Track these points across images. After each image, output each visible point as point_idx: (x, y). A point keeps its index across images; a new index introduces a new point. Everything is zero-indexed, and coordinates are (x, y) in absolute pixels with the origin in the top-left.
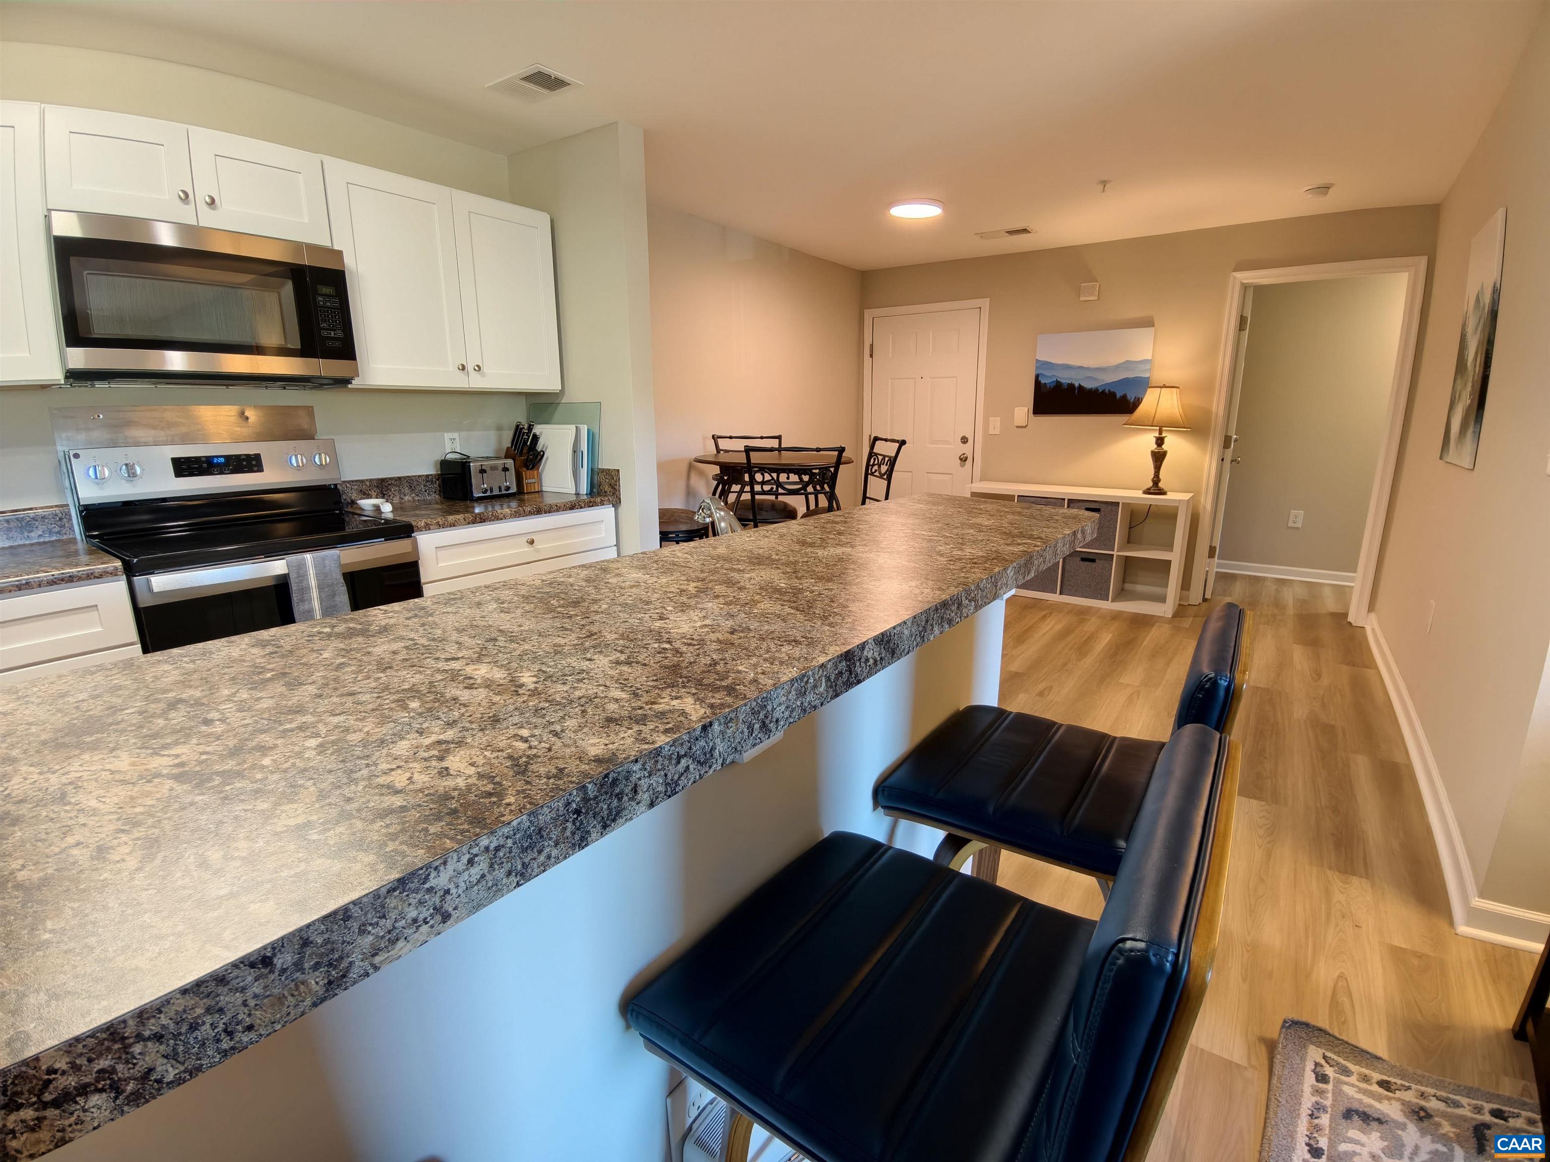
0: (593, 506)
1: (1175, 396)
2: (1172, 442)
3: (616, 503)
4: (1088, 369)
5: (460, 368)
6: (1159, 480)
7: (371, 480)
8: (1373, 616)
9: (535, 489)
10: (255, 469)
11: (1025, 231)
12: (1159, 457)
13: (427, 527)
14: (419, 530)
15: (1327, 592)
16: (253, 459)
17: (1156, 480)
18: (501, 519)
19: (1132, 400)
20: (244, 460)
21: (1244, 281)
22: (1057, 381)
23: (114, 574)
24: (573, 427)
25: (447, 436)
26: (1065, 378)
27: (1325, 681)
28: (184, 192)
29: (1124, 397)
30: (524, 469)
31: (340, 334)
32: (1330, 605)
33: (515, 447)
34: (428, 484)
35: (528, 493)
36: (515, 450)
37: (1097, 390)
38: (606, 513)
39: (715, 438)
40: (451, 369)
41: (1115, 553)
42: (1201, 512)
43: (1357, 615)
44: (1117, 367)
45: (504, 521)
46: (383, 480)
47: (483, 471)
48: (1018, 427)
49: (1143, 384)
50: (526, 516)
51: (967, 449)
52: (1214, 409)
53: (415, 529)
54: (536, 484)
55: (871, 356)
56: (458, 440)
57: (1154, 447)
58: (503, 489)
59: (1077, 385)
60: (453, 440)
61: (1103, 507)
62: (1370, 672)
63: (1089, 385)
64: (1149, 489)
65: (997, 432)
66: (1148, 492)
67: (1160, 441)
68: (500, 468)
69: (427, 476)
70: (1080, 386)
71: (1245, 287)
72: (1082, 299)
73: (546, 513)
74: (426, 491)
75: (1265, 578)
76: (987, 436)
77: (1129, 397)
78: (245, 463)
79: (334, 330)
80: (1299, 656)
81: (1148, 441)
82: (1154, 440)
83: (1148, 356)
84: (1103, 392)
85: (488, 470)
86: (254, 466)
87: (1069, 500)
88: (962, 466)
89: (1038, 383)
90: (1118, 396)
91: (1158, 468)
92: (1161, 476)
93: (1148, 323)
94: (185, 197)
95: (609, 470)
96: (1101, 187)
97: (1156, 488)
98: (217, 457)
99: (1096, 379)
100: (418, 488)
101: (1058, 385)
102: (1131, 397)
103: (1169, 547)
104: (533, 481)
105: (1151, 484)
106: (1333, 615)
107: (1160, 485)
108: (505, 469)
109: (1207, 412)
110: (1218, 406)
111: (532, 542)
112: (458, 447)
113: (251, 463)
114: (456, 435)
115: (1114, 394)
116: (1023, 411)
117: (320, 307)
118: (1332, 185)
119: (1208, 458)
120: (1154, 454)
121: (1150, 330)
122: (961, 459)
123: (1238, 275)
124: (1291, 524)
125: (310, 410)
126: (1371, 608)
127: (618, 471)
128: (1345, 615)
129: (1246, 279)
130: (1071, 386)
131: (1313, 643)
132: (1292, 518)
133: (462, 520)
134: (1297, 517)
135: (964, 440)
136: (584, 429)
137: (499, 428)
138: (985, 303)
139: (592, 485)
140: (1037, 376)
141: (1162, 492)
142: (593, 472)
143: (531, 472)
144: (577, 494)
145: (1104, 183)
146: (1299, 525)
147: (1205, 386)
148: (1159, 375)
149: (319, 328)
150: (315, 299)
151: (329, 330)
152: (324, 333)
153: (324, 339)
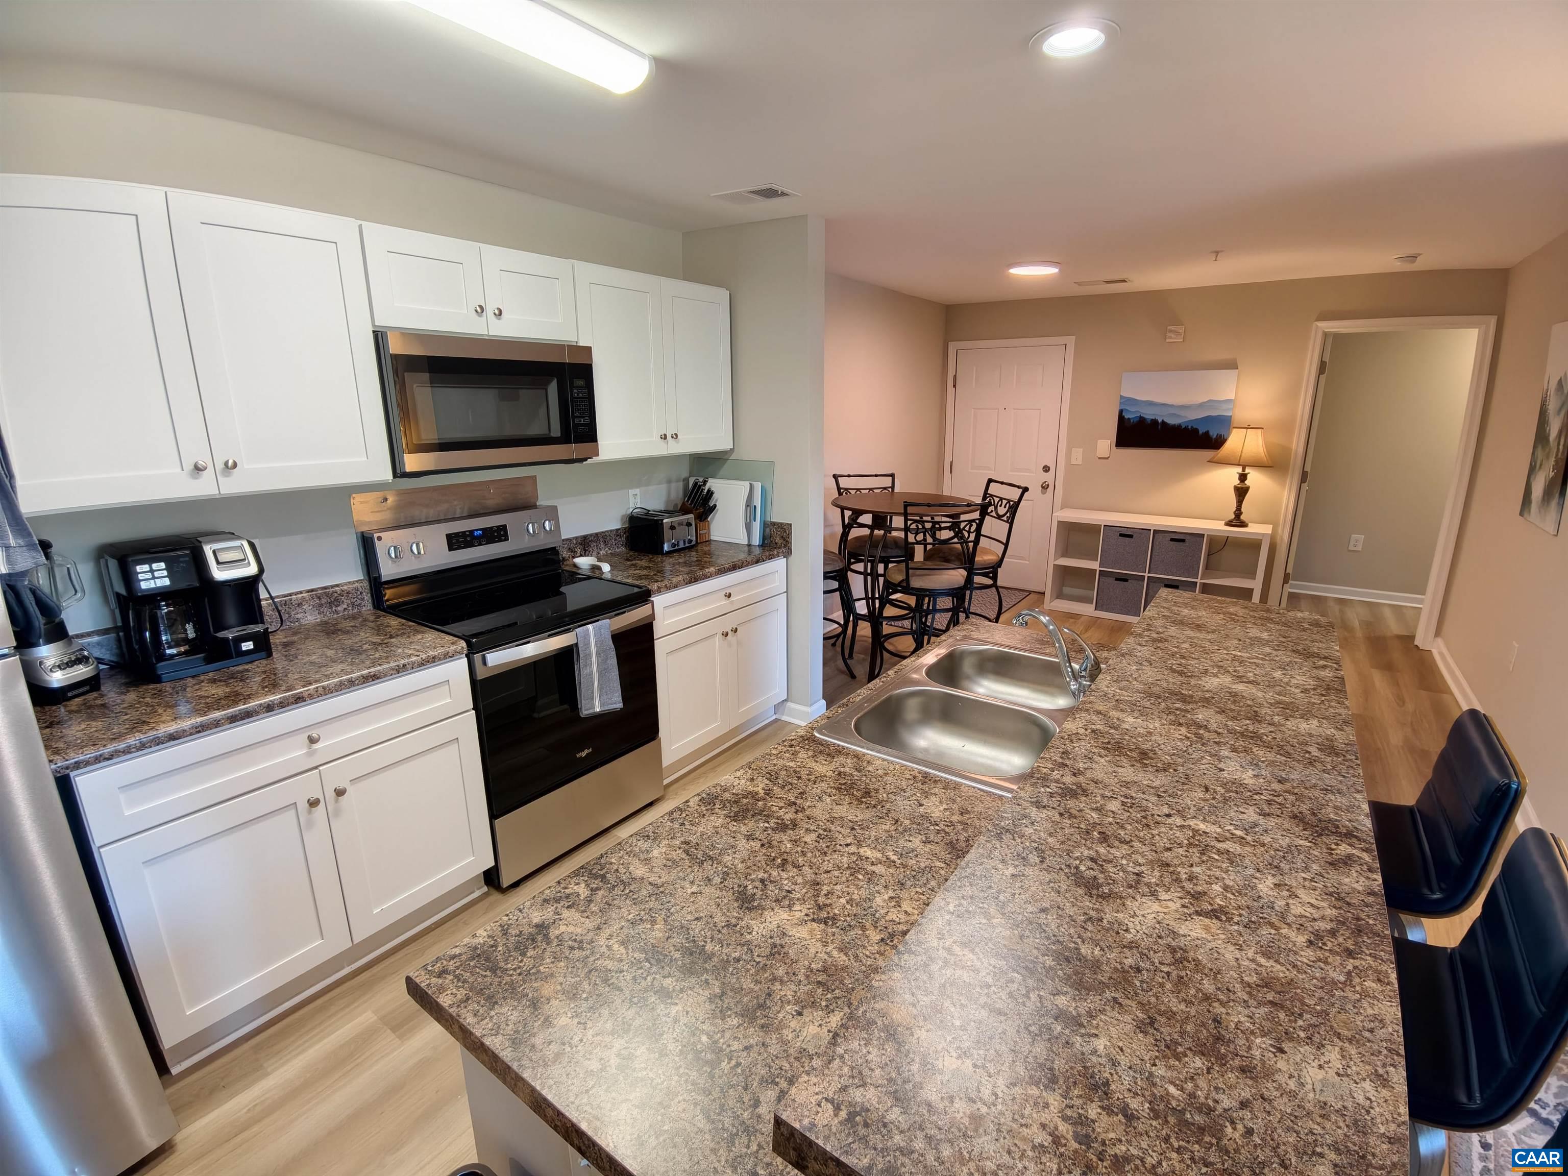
1: (1260, 438)
2: (1255, 478)
3: (788, 554)
4: (1172, 406)
5: (663, 438)
6: (1241, 513)
7: (576, 538)
8: (1439, 641)
11: (1124, 281)
12: (1241, 492)
13: (659, 591)
14: (650, 593)
15: (1388, 614)
16: (502, 530)
17: (1238, 513)
18: (709, 577)
19: (1215, 436)
21: (1326, 330)
22: (1141, 417)
23: (460, 652)
24: (747, 484)
25: (631, 492)
26: (1149, 414)
27: (1410, 707)
28: (481, 307)
29: (1207, 433)
30: (701, 522)
31: (587, 420)
32: (1394, 627)
33: (692, 502)
36: (691, 504)
37: (1180, 426)
38: (779, 564)
39: (836, 477)
40: (655, 437)
41: (1199, 581)
42: (1278, 541)
43: (1423, 639)
44: (1201, 406)
45: (711, 578)
46: (585, 537)
47: (672, 528)
48: (1100, 458)
49: (1225, 422)
50: (726, 572)
51: (1048, 477)
52: (1294, 446)
55: (954, 386)
57: (1236, 482)
59: (1160, 421)
60: (635, 496)
61: (1187, 538)
62: (1446, 697)
63: (1171, 421)
64: (1231, 521)
65: (1080, 462)
66: (1229, 524)
67: (1243, 477)
68: (685, 523)
69: (617, 530)
70: (1163, 421)
71: (1326, 335)
72: (1167, 341)
73: (739, 568)
75: (1326, 598)
76: (1069, 465)
77: (1211, 434)
78: (496, 534)
79: (583, 417)
80: (1378, 678)
81: (1230, 475)
82: (1238, 476)
83: (1232, 396)
84: (1186, 428)
85: (676, 526)
86: (502, 536)
87: (1154, 530)
88: (1044, 493)
89: (1121, 419)
90: (1200, 432)
91: (1240, 502)
92: (1242, 510)
93: (1232, 365)
94: (481, 310)
95: (782, 524)
96: (1214, 255)
97: (1238, 521)
98: (477, 530)
99: (1179, 416)
100: (610, 542)
101: (1142, 420)
102: (1214, 434)
103: (1252, 575)
105: (1233, 516)
106: (1400, 637)
107: (1242, 517)
108: (689, 524)
109: (1286, 451)
110: (1297, 444)
111: (729, 596)
112: (640, 502)
114: (637, 491)
115: (1196, 430)
116: (1106, 444)
117: (575, 398)
118: (1420, 255)
119: (1286, 493)
120: (1237, 489)
121: (1233, 373)
122: (1043, 487)
123: (1321, 324)
124: (1351, 548)
125: (534, 479)
126: (1438, 633)
127: (790, 524)
128: (1412, 638)
129: (1327, 328)
130: (1154, 422)
131: (1388, 667)
132: (1352, 542)
134: (1358, 540)
135: (1046, 469)
136: (758, 486)
137: (669, 482)
138: (1071, 340)
139: (764, 538)
140: (1121, 412)
141: (1243, 525)
142: (765, 525)
143: (706, 523)
144: (750, 548)
145: (1217, 253)
146: (1359, 548)
147: (1286, 426)
148: (1240, 414)
149: (574, 417)
150: (571, 392)
151: (580, 417)
152: (577, 421)
153: (576, 426)
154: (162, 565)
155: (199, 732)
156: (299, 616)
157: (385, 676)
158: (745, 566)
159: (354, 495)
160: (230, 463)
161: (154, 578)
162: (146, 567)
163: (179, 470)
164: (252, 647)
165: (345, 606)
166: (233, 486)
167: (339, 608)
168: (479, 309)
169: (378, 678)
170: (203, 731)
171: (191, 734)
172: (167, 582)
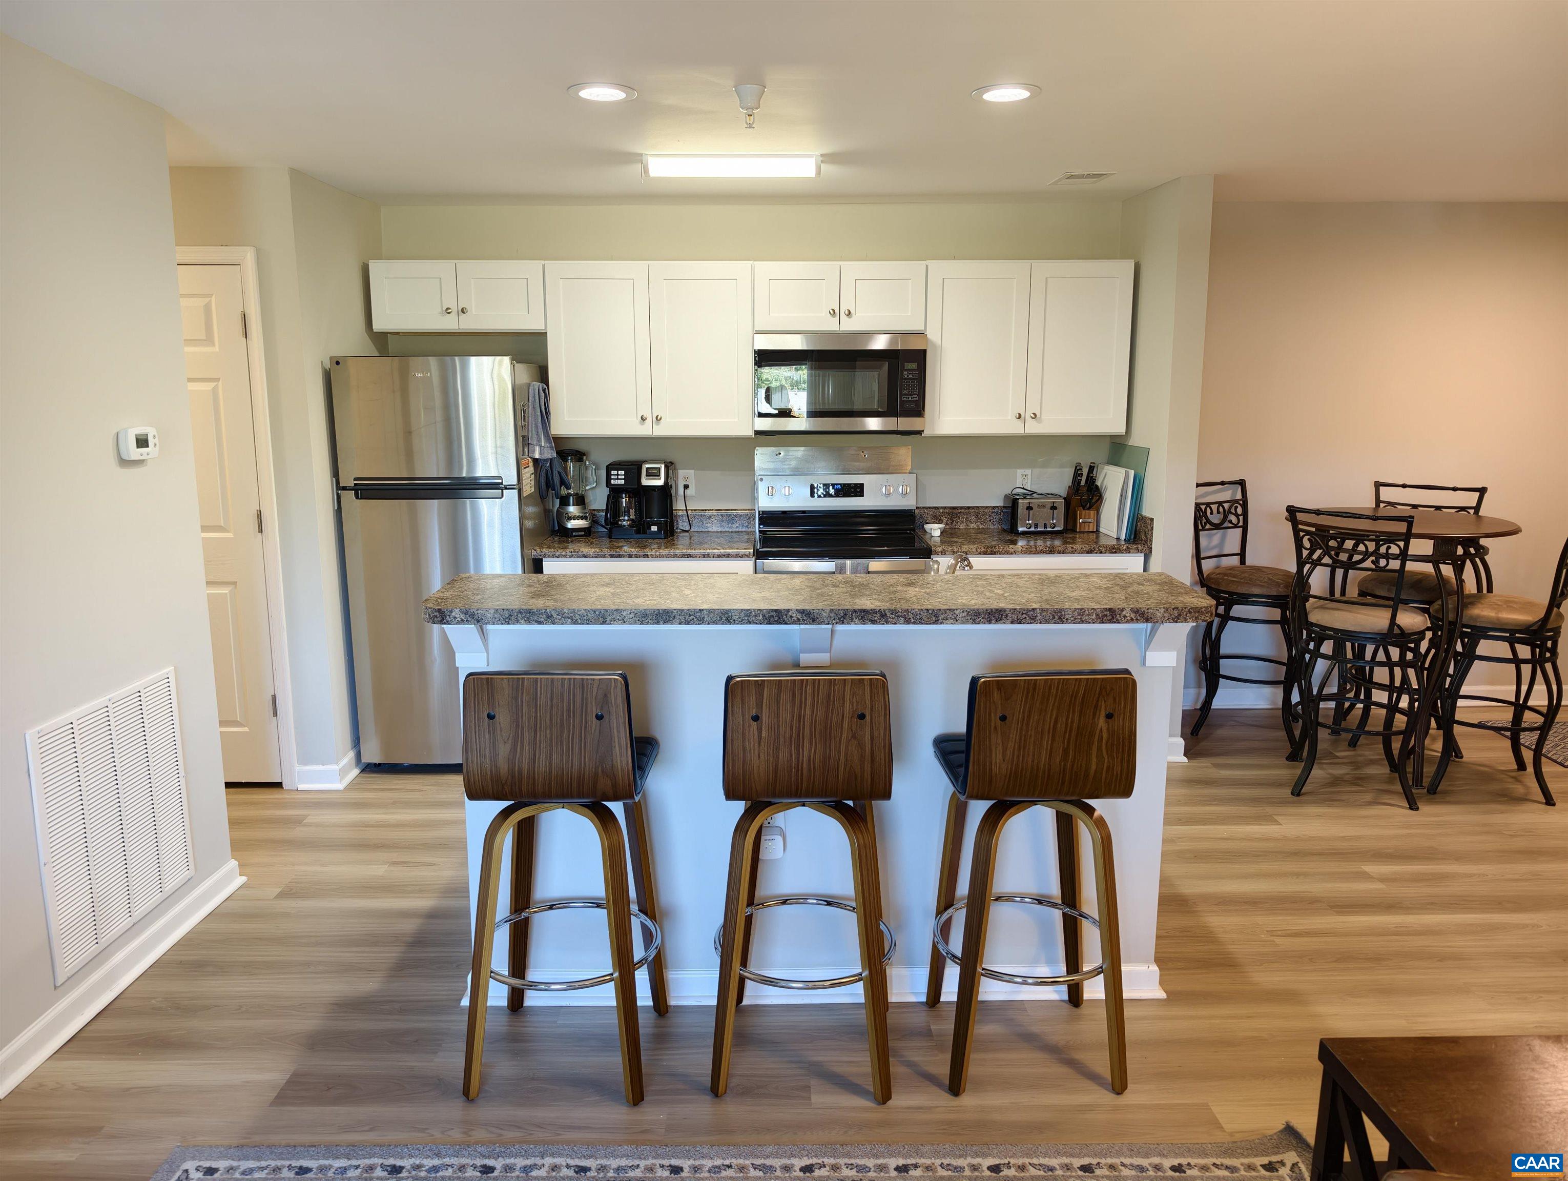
0: (1115, 552)
5: (1017, 416)
9: (1089, 529)
10: (859, 494)
13: (943, 553)
14: (936, 553)
16: (858, 487)
18: (1012, 554)
20: (853, 487)
23: (748, 556)
24: (1124, 471)
25: (1020, 472)
30: (1081, 508)
31: (916, 398)
34: (993, 515)
35: (1080, 532)
39: (1379, 485)
40: (1009, 418)
45: (1014, 555)
46: (961, 508)
47: (1029, 508)
50: (1038, 553)
53: (933, 553)
54: (1091, 524)
56: (1029, 477)
58: (1048, 526)
60: (1024, 476)
68: (1049, 506)
73: (1059, 553)
74: (990, 521)
78: (853, 490)
79: (912, 395)
85: (1035, 508)
86: (859, 492)
94: (834, 313)
95: (1147, 518)
100: (983, 518)
104: (1090, 520)
108: (1053, 508)
112: (1029, 484)
113: (856, 490)
114: (1028, 472)
117: (904, 379)
127: (1152, 520)
133: (974, 550)
136: (1132, 474)
139: (1130, 530)
142: (1135, 518)
143: (1087, 511)
144: (1118, 539)
149: (901, 395)
150: (902, 373)
151: (908, 395)
152: (904, 398)
153: (903, 402)
154: (623, 472)
155: (596, 557)
156: (708, 525)
157: (695, 557)
158: (1069, 553)
159: (757, 448)
160: (659, 417)
161: (618, 479)
162: (615, 472)
163: (636, 419)
164: (656, 530)
165: (738, 525)
166: (660, 431)
167: (733, 526)
168: (832, 312)
169: (691, 557)
170: (598, 557)
171: (592, 557)
172: (623, 482)
